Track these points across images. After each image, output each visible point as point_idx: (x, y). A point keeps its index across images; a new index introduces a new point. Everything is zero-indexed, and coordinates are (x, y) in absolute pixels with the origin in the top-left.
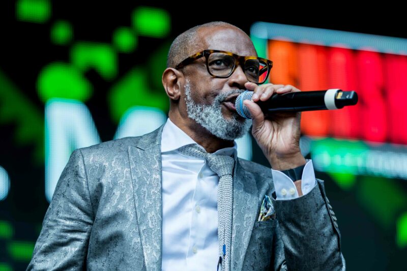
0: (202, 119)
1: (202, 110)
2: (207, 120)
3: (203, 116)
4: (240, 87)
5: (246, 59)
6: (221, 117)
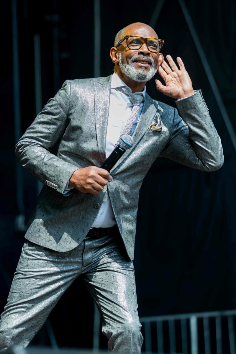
4: (145, 54)
5: (148, 40)
6: (134, 70)
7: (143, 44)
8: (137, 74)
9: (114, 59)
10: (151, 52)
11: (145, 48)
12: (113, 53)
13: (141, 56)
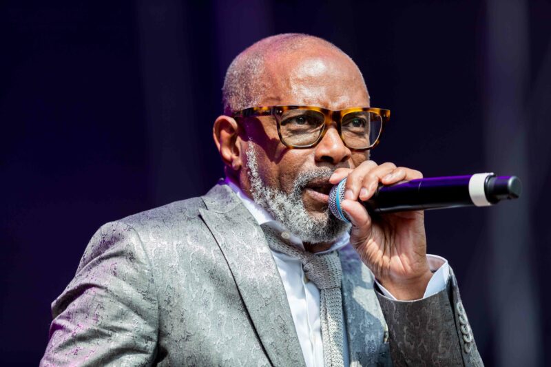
2: (281, 214)
4: (335, 162)
5: (343, 114)
6: (303, 214)
7: (326, 128)
8: (311, 226)
9: (227, 153)
10: (352, 150)
11: (334, 143)
12: (225, 134)
13: (325, 169)
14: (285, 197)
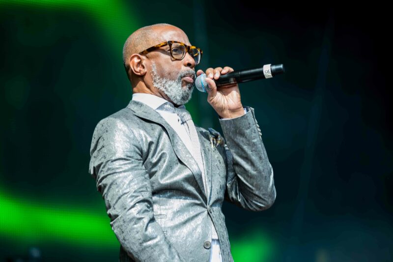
0: (166, 88)
1: (166, 82)
2: (169, 89)
3: (167, 86)
4: (191, 67)
7: (186, 53)
8: (182, 92)
14: (173, 81)
